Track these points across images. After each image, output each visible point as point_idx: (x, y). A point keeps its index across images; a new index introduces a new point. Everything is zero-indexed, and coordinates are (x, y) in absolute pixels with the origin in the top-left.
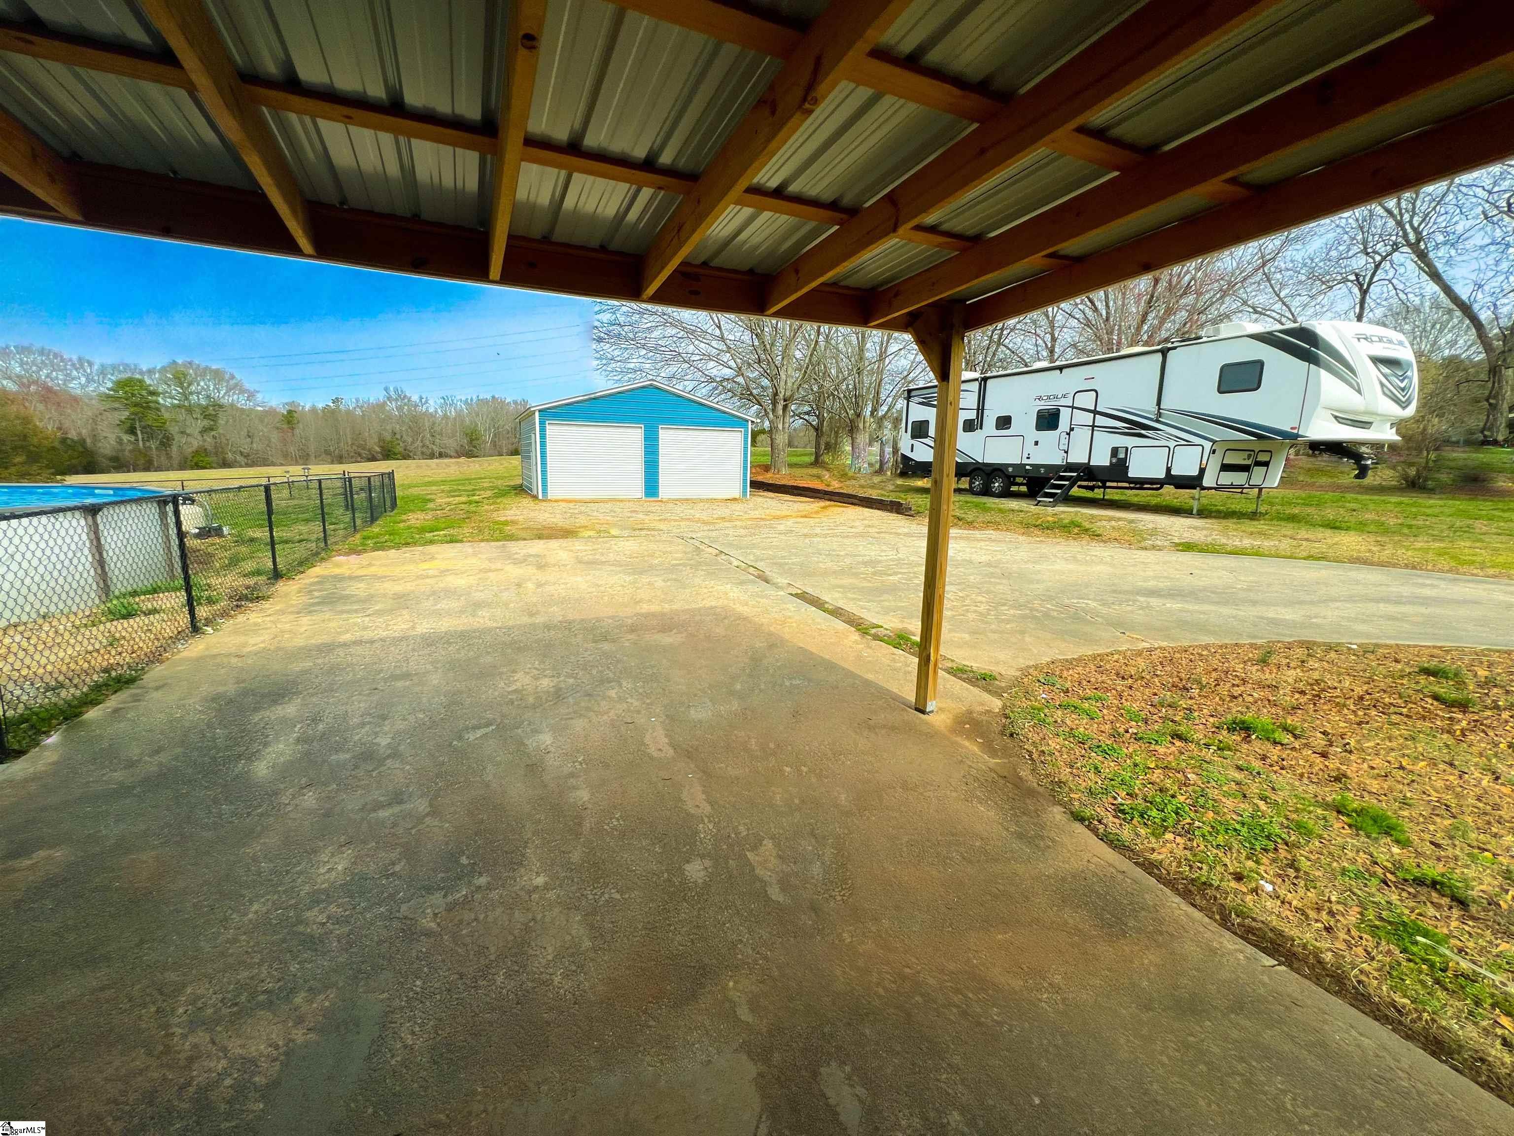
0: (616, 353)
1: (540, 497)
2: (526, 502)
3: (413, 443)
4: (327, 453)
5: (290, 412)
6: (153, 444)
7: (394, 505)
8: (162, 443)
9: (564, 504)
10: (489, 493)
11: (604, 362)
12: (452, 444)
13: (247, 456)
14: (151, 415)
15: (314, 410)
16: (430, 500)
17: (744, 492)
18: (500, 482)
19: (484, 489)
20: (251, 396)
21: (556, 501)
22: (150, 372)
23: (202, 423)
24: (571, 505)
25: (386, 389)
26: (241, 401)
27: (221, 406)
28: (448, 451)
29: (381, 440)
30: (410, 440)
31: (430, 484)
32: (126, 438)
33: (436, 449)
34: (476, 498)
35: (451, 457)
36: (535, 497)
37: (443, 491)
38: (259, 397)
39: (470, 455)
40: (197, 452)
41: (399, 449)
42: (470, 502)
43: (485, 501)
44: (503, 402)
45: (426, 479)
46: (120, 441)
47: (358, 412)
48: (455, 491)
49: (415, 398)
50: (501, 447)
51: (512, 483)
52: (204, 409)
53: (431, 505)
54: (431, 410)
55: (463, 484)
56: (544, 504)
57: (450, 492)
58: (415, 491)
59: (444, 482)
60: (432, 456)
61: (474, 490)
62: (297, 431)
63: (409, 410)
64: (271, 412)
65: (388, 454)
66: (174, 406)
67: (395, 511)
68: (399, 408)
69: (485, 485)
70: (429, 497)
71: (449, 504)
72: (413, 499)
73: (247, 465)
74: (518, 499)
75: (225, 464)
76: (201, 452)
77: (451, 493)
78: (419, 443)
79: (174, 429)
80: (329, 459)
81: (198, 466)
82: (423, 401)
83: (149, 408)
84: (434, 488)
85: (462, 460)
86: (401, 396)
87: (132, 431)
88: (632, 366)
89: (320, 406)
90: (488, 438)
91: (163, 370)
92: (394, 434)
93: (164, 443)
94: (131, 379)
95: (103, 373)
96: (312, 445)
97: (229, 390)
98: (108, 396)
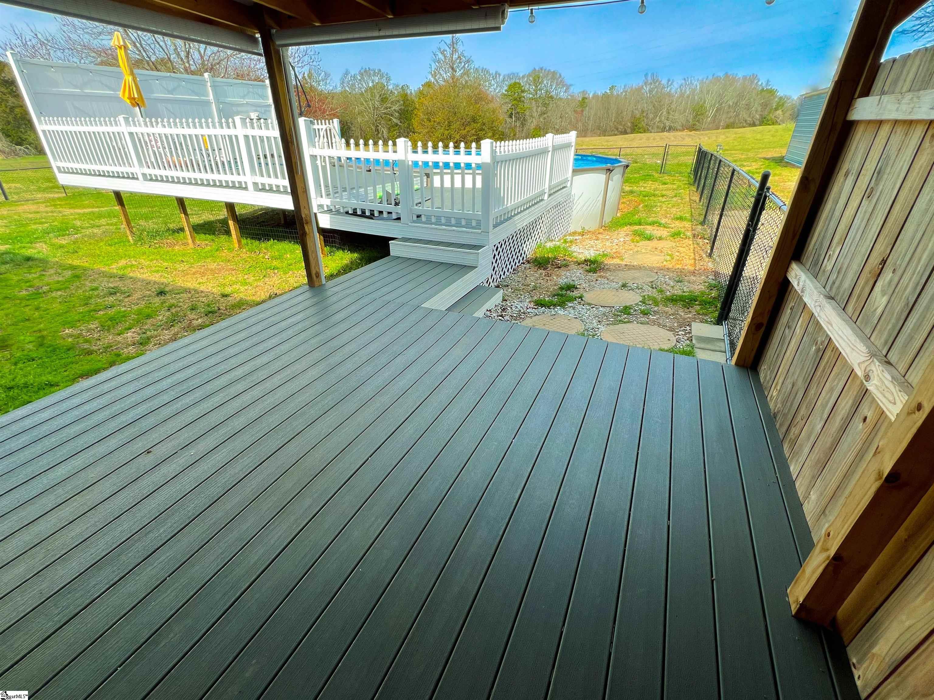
3: (654, 118)
5: (583, 98)
6: (518, 124)
12: (680, 118)
14: (520, 105)
15: (597, 96)
20: (567, 88)
22: (524, 77)
26: (561, 92)
27: (551, 97)
28: (676, 125)
29: (633, 116)
30: (652, 116)
32: (508, 120)
33: (668, 124)
35: (677, 130)
39: (692, 128)
40: (535, 127)
41: (643, 124)
47: (624, 95)
50: (720, 122)
52: (544, 99)
54: (673, 91)
60: (663, 130)
62: (586, 112)
63: (657, 92)
64: (575, 99)
65: (635, 127)
66: (531, 98)
68: (651, 91)
76: (538, 128)
78: (657, 120)
79: (528, 114)
80: (599, 132)
81: (534, 137)
83: (520, 101)
85: (689, 132)
87: (511, 116)
89: (601, 93)
90: (711, 113)
91: (529, 75)
92: (643, 112)
93: (523, 125)
94: (515, 84)
95: (504, 80)
96: (591, 123)
97: (557, 84)
98: (505, 95)
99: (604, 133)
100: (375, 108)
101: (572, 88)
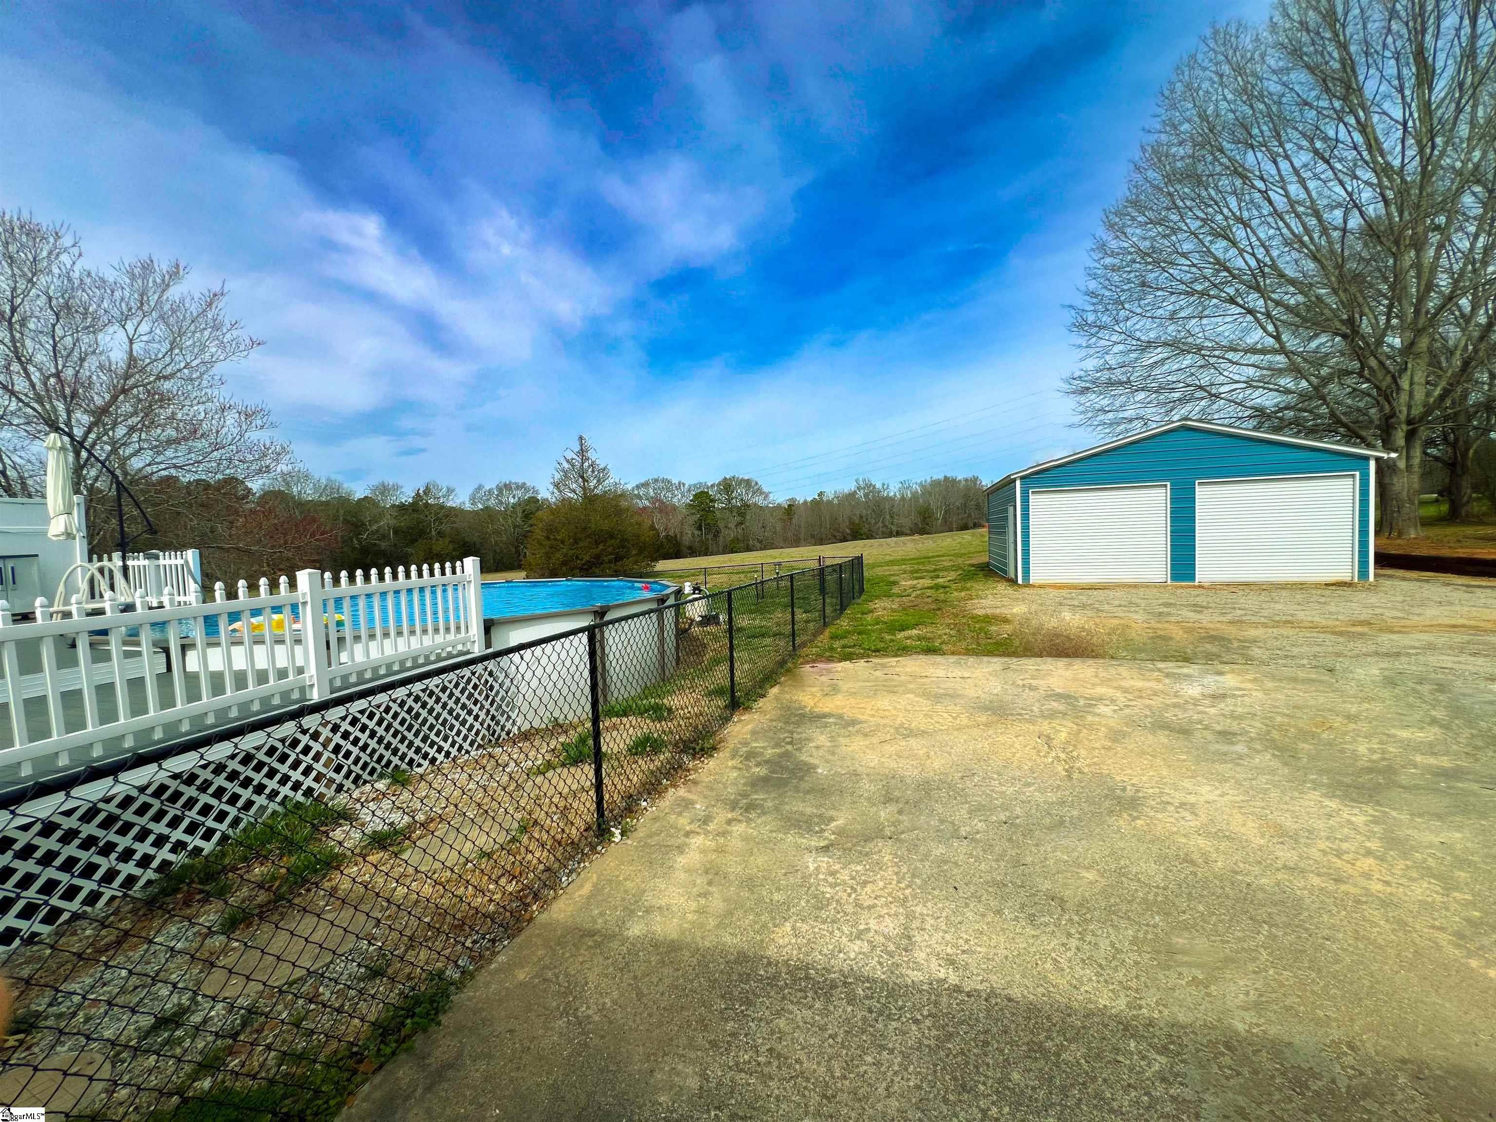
0: (1106, 402)
1: (1020, 581)
2: (1002, 588)
3: (876, 523)
4: (813, 536)
5: (789, 506)
6: (710, 537)
7: (862, 590)
8: (715, 536)
9: (1054, 592)
10: (953, 575)
11: (1090, 415)
12: (906, 522)
13: (760, 542)
14: (710, 516)
15: (805, 502)
16: (895, 583)
17: (1363, 573)
18: (960, 561)
19: (946, 569)
20: (767, 496)
21: (1041, 587)
22: (712, 486)
23: (738, 519)
24: (1064, 592)
25: (857, 481)
26: (759, 500)
27: (748, 506)
28: (904, 529)
29: (851, 522)
30: (873, 521)
31: (892, 563)
32: (697, 532)
33: (894, 528)
34: (940, 580)
35: (906, 535)
36: (1013, 582)
37: (905, 572)
38: (771, 497)
39: (922, 532)
40: (733, 541)
41: (865, 530)
42: (937, 587)
43: (954, 586)
44: (954, 480)
45: (888, 558)
46: (693, 535)
47: (836, 501)
48: (916, 572)
49: (879, 486)
50: (951, 523)
51: (974, 561)
52: (739, 508)
53: (895, 590)
54: (891, 494)
55: (923, 563)
56: (1026, 590)
57: (911, 572)
58: (879, 571)
59: (903, 561)
60: (890, 535)
61: (935, 570)
62: (794, 521)
63: (873, 496)
64: (779, 506)
65: (856, 534)
66: (723, 508)
67: (863, 597)
68: (866, 495)
69: (946, 564)
70: (892, 579)
71: (913, 587)
72: (878, 581)
73: (761, 549)
74: (990, 583)
75: (748, 549)
76: (736, 540)
77: (915, 574)
78: (880, 524)
79: (721, 525)
80: (813, 541)
81: (732, 551)
82: (885, 486)
83: (710, 511)
84: (896, 568)
85: (917, 537)
86: (869, 486)
87: (700, 528)
88: (1126, 414)
89: (809, 499)
90: (939, 515)
91: (719, 484)
92: (861, 517)
93: (716, 535)
94: (702, 492)
95: (689, 491)
96: (803, 530)
97: (754, 493)
98: (690, 505)
99: (821, 542)
100: (515, 527)
101: (771, 496)
